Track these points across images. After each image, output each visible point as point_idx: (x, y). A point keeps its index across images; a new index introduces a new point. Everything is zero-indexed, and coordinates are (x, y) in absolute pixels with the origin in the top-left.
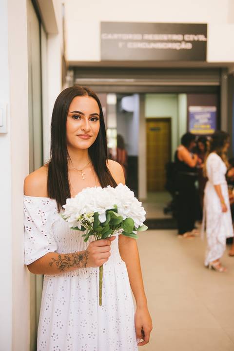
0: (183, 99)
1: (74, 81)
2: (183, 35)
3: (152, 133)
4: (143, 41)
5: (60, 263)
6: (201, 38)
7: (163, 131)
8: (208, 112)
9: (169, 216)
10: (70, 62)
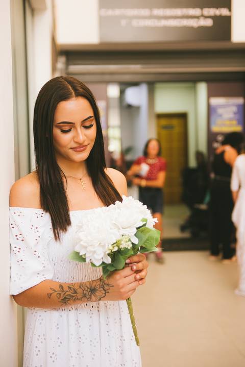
0: (202, 88)
1: (67, 68)
2: (202, 8)
3: (164, 132)
4: (151, 17)
5: (62, 295)
6: (224, 12)
7: (177, 130)
8: (233, 105)
9: (187, 235)
10: (62, 45)
